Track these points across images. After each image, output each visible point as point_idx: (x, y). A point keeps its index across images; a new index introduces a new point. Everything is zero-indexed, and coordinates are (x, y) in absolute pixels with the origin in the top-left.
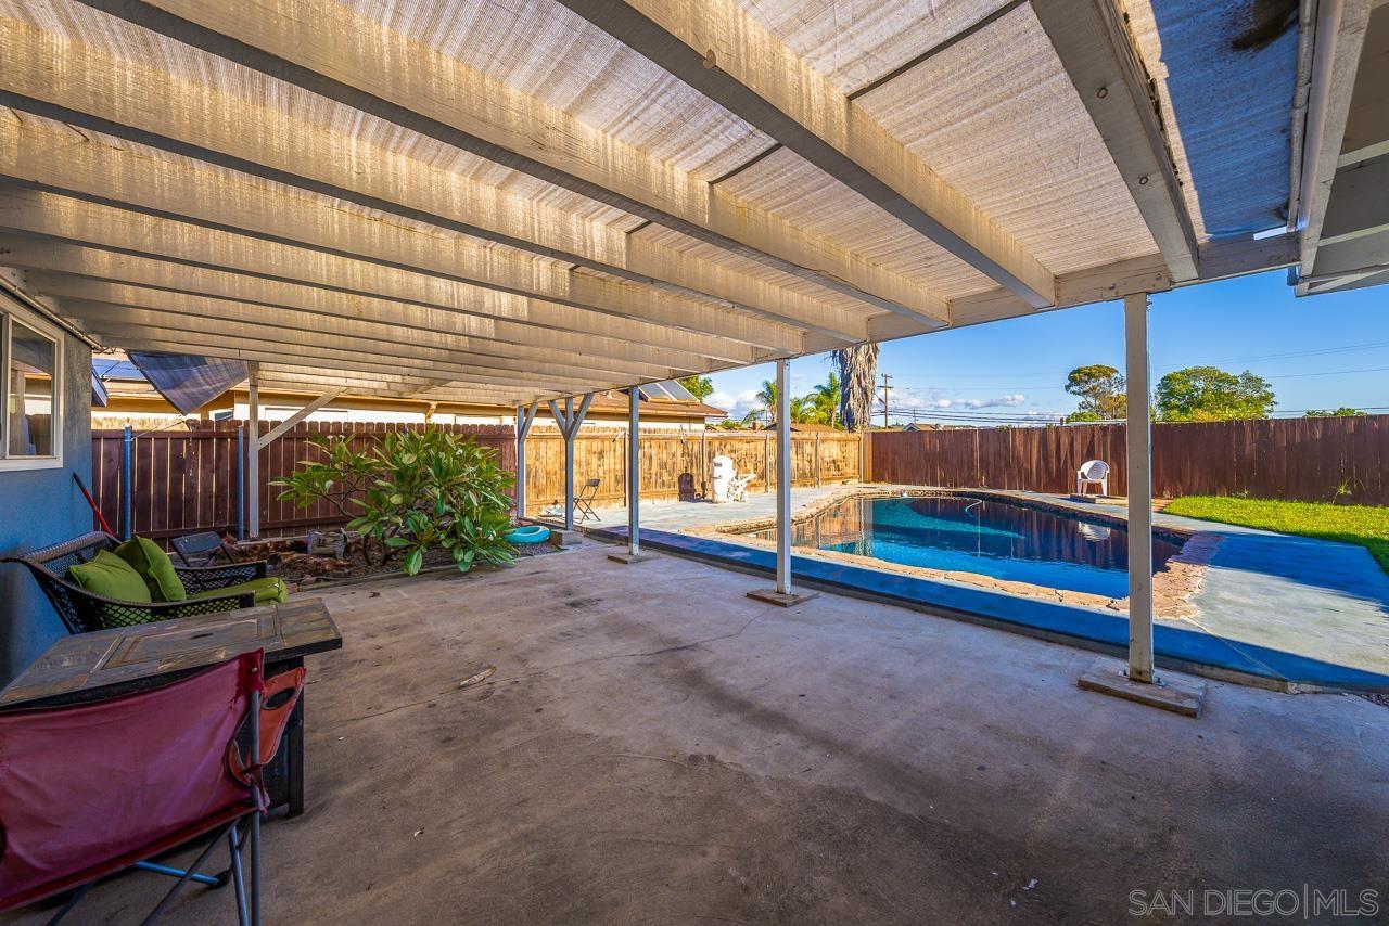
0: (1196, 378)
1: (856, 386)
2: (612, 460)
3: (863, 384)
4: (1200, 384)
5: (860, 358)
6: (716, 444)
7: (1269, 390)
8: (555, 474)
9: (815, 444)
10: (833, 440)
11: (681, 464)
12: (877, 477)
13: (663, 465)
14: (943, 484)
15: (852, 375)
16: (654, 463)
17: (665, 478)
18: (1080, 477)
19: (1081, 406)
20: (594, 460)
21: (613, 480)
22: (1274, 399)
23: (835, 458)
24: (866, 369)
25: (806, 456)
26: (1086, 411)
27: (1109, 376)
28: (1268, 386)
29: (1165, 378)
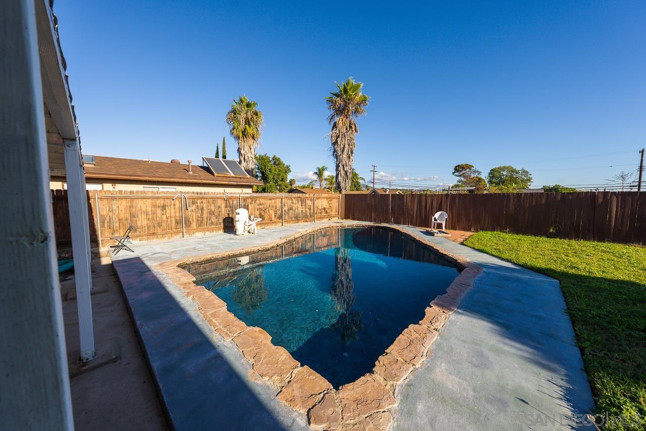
0: (504, 170)
1: (342, 170)
2: (173, 211)
3: (345, 169)
4: (505, 173)
5: (344, 156)
6: (250, 201)
7: (531, 176)
8: (127, 219)
9: (313, 200)
10: (324, 198)
11: (224, 213)
12: (347, 217)
13: (211, 213)
14: (375, 221)
15: (340, 164)
16: (205, 211)
17: (213, 220)
18: (433, 220)
19: (458, 182)
20: (159, 211)
21: (174, 222)
22: (532, 180)
23: (325, 207)
24: (347, 162)
25: (307, 207)
26: (460, 183)
27: (470, 169)
28: (530, 175)
29: (492, 170)
